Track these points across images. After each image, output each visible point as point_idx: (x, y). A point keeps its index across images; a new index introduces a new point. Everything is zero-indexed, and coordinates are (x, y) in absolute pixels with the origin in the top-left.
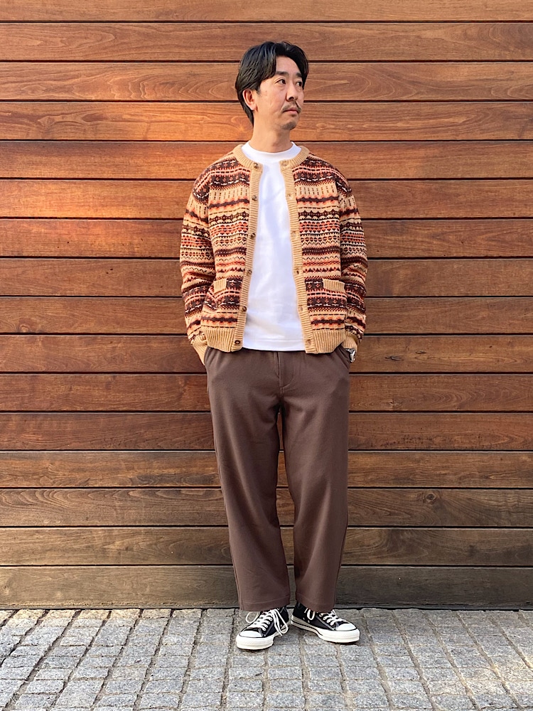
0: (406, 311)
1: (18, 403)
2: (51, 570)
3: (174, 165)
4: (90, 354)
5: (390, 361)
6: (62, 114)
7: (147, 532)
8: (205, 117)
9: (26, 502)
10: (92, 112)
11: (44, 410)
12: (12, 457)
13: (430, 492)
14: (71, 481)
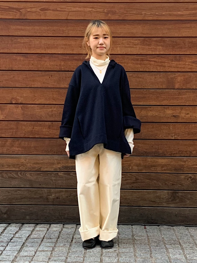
0: (181, 95)
1: (11, 134)
2: (24, 207)
3: (80, 30)
4: (42, 113)
5: (173, 117)
6: (31, 8)
7: (66, 191)
8: (93, 9)
9: (13, 177)
10: (44, 7)
11: (22, 137)
12: (8, 157)
13: (190, 175)
14: (33, 168)
